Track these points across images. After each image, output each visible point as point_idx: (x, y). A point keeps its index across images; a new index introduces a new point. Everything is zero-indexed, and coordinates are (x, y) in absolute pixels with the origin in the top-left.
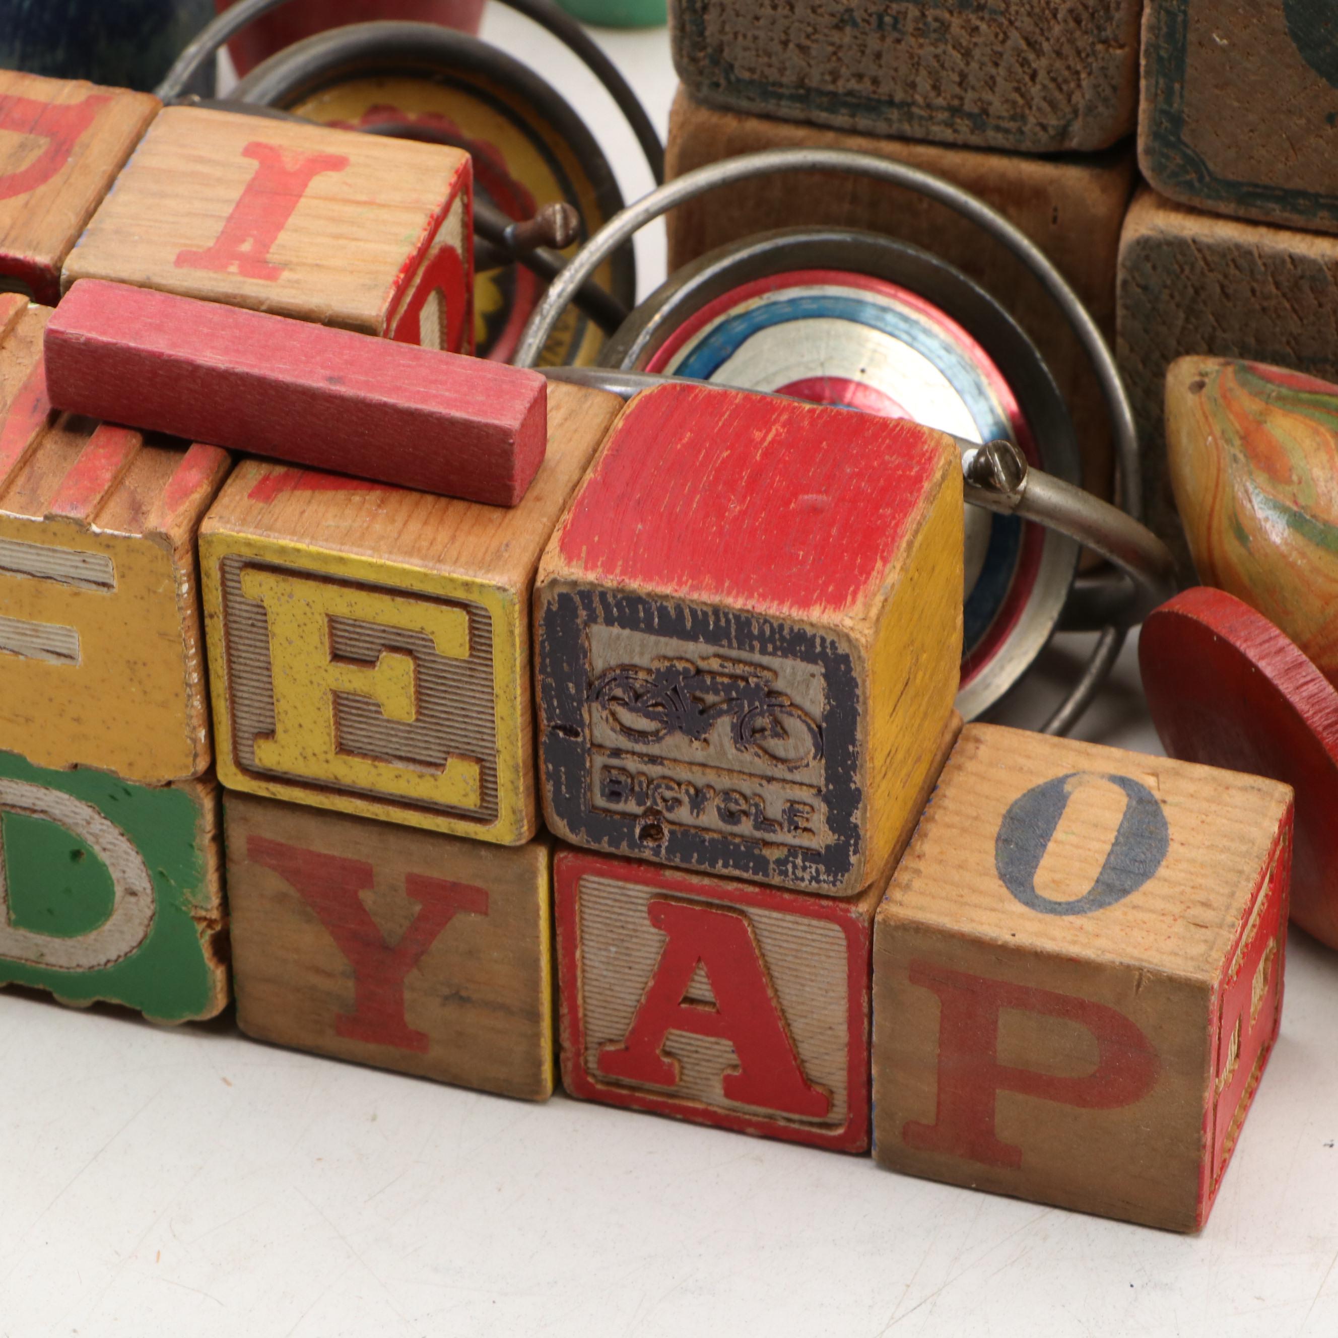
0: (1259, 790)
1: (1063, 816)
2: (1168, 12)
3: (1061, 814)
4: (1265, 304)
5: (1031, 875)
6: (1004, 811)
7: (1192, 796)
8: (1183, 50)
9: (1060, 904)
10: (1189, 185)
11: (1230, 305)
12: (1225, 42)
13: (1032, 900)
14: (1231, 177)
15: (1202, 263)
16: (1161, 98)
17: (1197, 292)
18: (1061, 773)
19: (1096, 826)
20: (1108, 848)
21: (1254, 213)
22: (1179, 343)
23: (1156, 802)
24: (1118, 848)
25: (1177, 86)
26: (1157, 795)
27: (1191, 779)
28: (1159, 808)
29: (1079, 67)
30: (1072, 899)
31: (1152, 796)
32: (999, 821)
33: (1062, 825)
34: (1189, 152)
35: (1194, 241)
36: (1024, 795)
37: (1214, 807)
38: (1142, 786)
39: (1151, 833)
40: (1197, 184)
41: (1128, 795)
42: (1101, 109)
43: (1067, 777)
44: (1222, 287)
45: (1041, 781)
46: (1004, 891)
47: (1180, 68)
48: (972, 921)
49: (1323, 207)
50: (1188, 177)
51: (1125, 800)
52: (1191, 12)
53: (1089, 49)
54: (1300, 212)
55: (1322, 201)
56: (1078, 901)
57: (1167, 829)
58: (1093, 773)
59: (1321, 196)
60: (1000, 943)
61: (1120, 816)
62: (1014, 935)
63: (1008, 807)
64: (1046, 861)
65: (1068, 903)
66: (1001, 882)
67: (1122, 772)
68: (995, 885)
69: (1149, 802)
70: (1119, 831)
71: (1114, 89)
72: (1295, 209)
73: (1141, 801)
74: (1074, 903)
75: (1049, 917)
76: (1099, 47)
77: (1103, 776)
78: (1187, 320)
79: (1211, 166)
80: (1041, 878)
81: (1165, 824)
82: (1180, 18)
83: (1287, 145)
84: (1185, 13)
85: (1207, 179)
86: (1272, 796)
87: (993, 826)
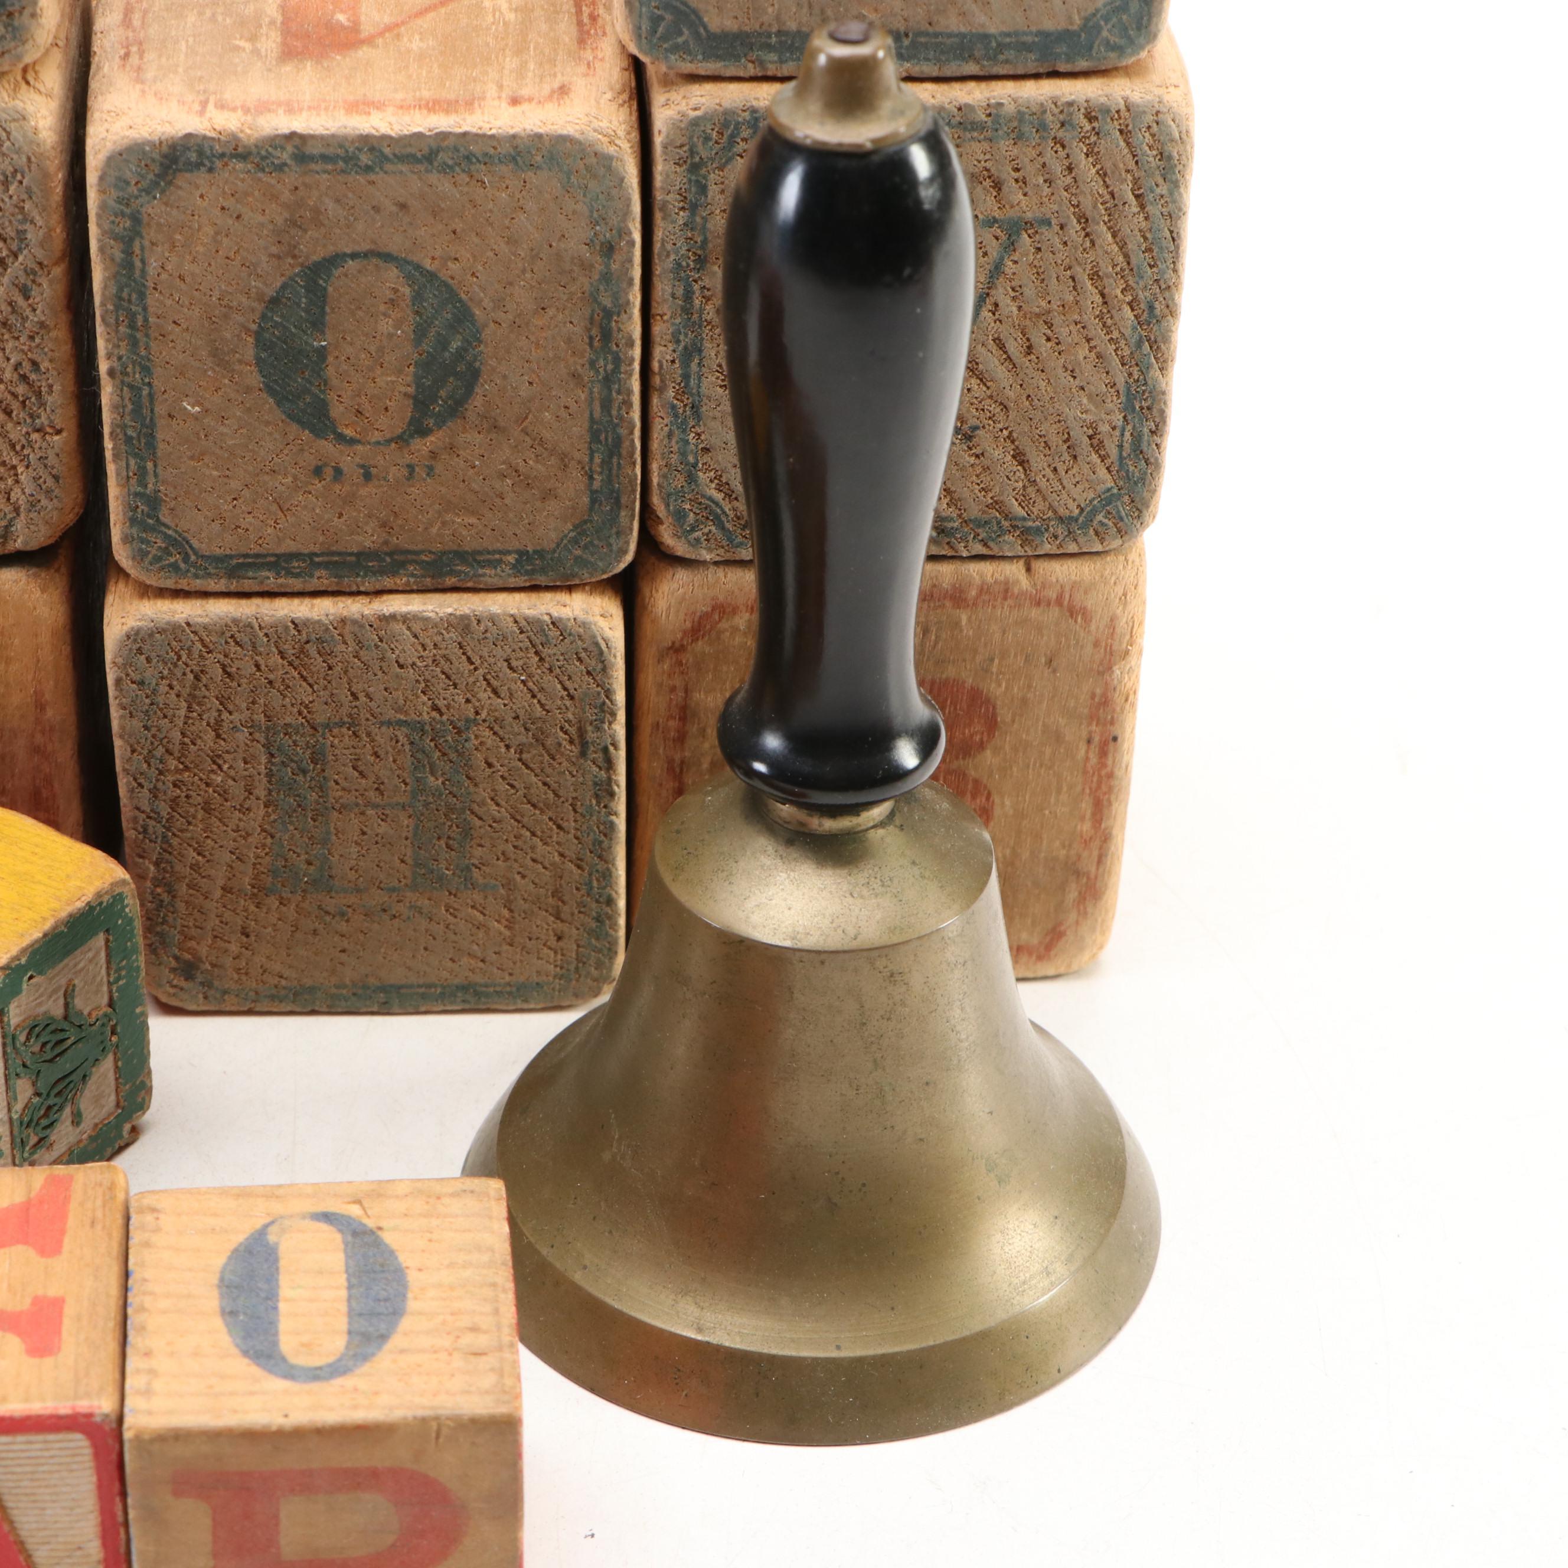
0: (472, 1192)
1: (281, 1270)
2: (131, 387)
3: (277, 1269)
4: (271, 677)
5: (275, 1344)
6: (216, 1281)
7: (406, 1215)
8: (152, 425)
9: (320, 1368)
10: (175, 567)
11: (234, 684)
12: (197, 409)
13: (289, 1372)
14: (218, 552)
15: (199, 645)
16: (133, 481)
17: (197, 678)
18: (259, 1223)
19: (320, 1272)
20: (344, 1293)
21: (248, 585)
22: (183, 734)
23: (372, 1232)
24: (354, 1291)
25: (150, 465)
26: (370, 1223)
27: (397, 1197)
28: (378, 1237)
29: (15, 462)
30: (331, 1359)
31: (365, 1225)
32: (215, 1293)
33: (284, 1281)
34: (170, 532)
35: (188, 624)
36: (230, 1258)
37: (435, 1222)
38: (350, 1217)
39: (382, 1265)
40: (182, 566)
41: (340, 1231)
42: (44, 502)
43: (266, 1226)
44: (224, 667)
45: (241, 1238)
46: (255, 1370)
47: (151, 445)
48: (235, 1411)
49: (319, 565)
50: (172, 560)
51: (338, 1237)
52: (156, 383)
53: (24, 441)
54: (297, 576)
55: (317, 559)
56: (339, 1360)
57: (396, 1258)
58: (291, 1216)
59: (316, 555)
60: (274, 1428)
61: (341, 1256)
62: (286, 1416)
63: (218, 1276)
64: (284, 1325)
65: (330, 1365)
66: (246, 1361)
67: (321, 1208)
68: (243, 1366)
69: (364, 1233)
70: (347, 1271)
71: (56, 478)
72: (290, 573)
73: (355, 1234)
74: (334, 1363)
75: (315, 1386)
76: (35, 436)
77: (304, 1217)
78: (190, 709)
79: (195, 543)
80: (287, 1344)
81: (392, 1252)
82: (145, 392)
83: (274, 508)
84: (149, 384)
85: (193, 558)
86: (488, 1196)
87: (212, 1301)
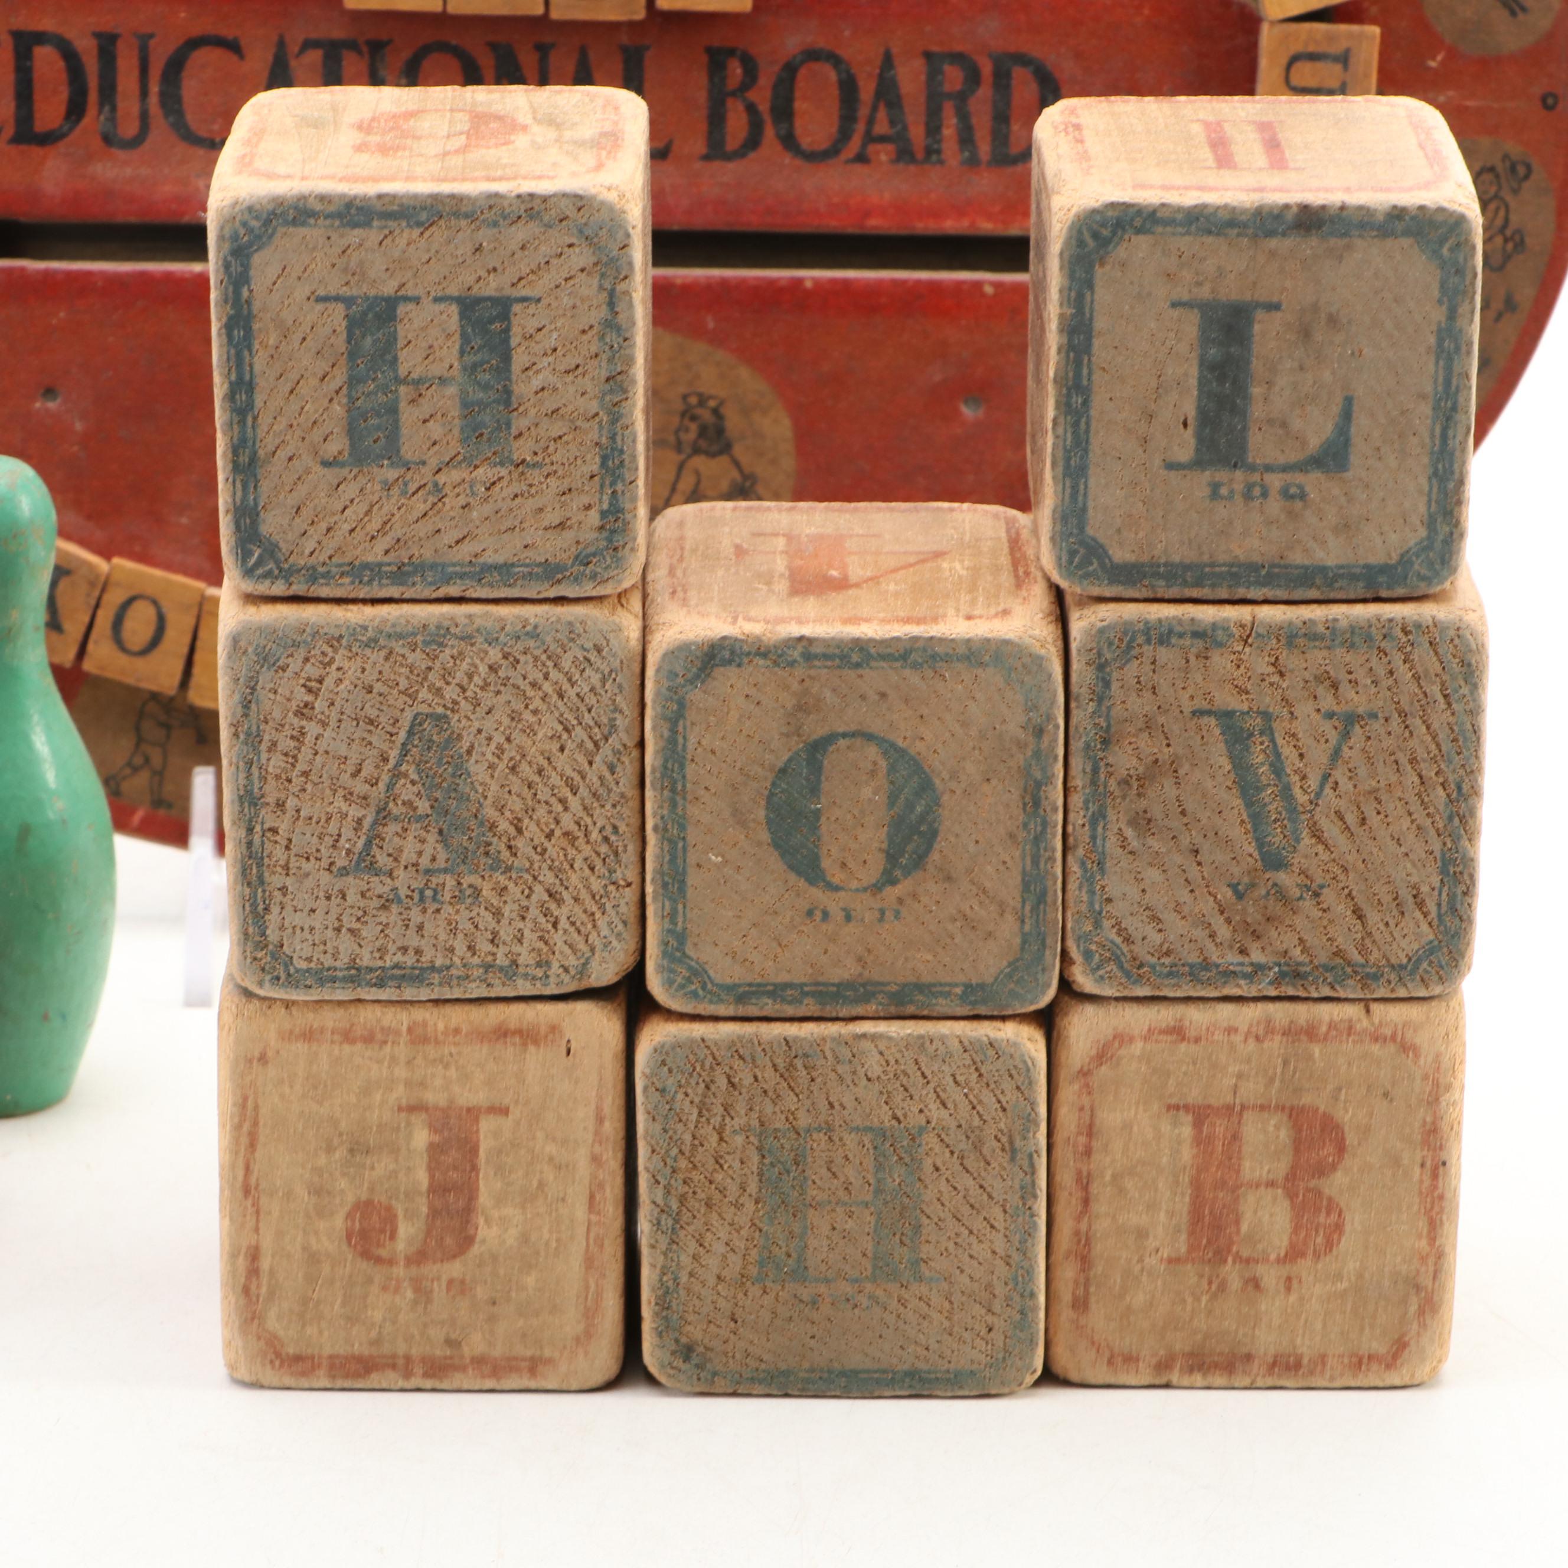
2: (670, 841)
4: (766, 1087)
8: (684, 873)
10: (695, 994)
11: (736, 1093)
12: (720, 859)
14: (729, 981)
15: (710, 1059)
16: (667, 920)
17: (707, 1087)
21: (753, 1011)
22: (694, 1137)
25: (680, 907)
29: (594, 909)
34: (693, 963)
35: (703, 1040)
40: (701, 992)
42: (615, 943)
44: (729, 1077)
47: (682, 890)
49: (807, 994)
50: (693, 987)
52: (688, 838)
53: (602, 892)
54: (790, 1003)
55: (806, 989)
59: (806, 985)
71: (625, 923)
72: (783, 1000)
76: (611, 888)
78: (700, 1114)
79: (711, 973)
82: (680, 845)
83: (775, 944)
84: (684, 839)
85: (709, 986)
